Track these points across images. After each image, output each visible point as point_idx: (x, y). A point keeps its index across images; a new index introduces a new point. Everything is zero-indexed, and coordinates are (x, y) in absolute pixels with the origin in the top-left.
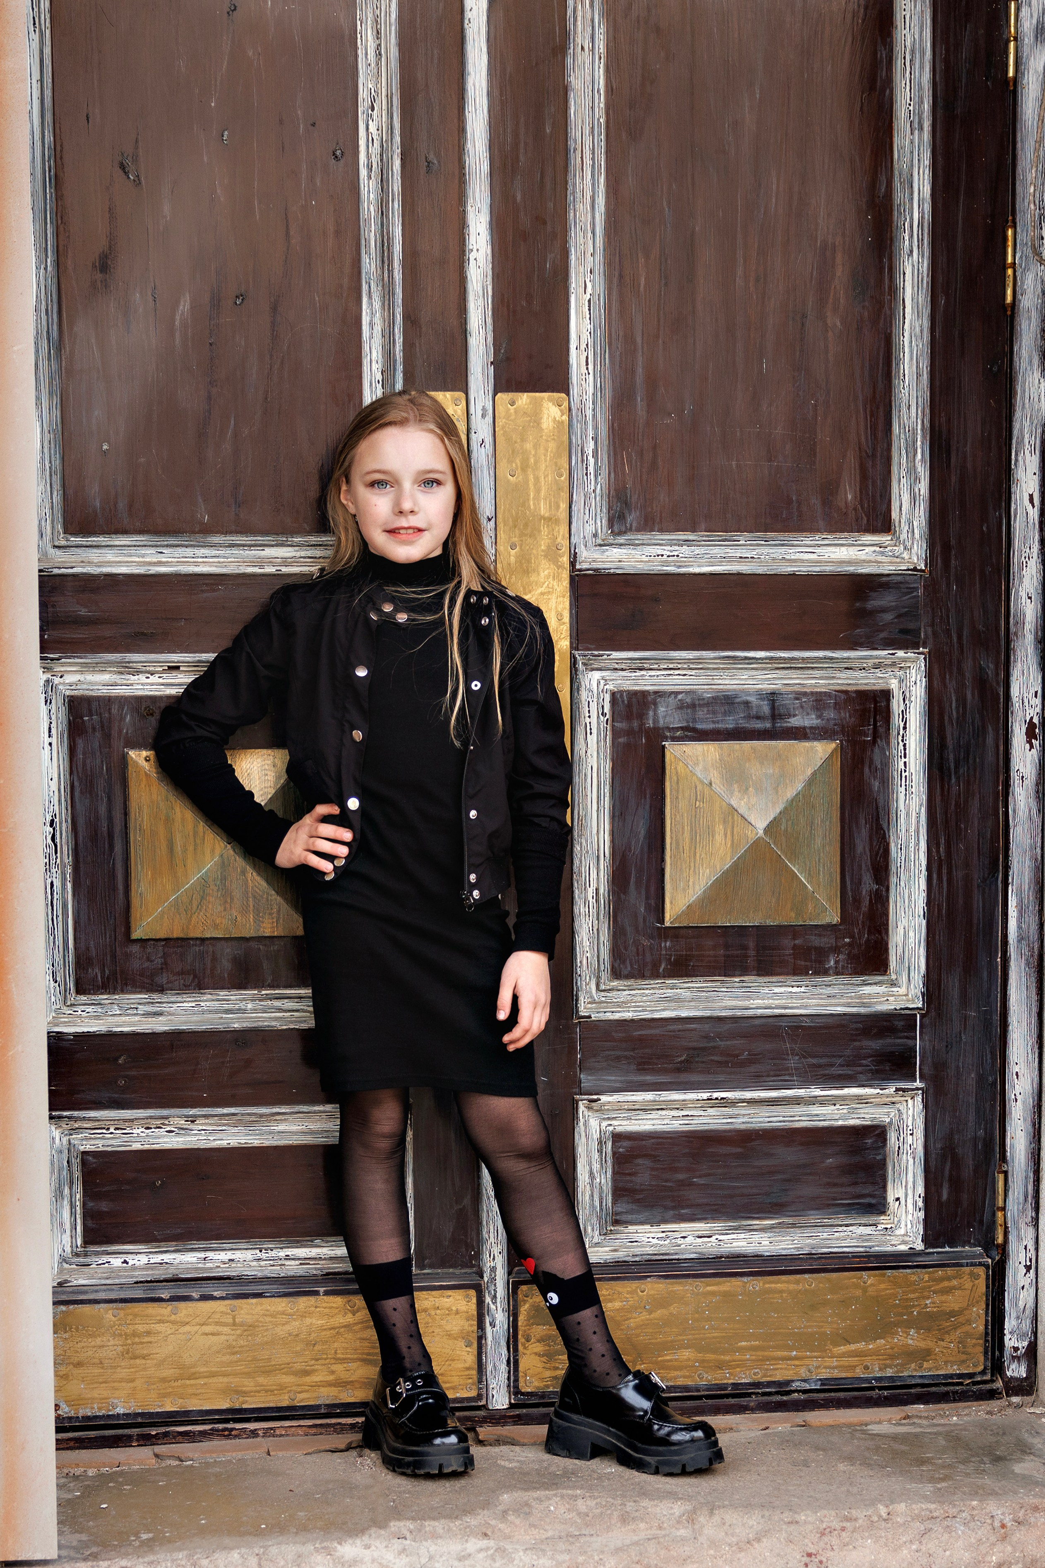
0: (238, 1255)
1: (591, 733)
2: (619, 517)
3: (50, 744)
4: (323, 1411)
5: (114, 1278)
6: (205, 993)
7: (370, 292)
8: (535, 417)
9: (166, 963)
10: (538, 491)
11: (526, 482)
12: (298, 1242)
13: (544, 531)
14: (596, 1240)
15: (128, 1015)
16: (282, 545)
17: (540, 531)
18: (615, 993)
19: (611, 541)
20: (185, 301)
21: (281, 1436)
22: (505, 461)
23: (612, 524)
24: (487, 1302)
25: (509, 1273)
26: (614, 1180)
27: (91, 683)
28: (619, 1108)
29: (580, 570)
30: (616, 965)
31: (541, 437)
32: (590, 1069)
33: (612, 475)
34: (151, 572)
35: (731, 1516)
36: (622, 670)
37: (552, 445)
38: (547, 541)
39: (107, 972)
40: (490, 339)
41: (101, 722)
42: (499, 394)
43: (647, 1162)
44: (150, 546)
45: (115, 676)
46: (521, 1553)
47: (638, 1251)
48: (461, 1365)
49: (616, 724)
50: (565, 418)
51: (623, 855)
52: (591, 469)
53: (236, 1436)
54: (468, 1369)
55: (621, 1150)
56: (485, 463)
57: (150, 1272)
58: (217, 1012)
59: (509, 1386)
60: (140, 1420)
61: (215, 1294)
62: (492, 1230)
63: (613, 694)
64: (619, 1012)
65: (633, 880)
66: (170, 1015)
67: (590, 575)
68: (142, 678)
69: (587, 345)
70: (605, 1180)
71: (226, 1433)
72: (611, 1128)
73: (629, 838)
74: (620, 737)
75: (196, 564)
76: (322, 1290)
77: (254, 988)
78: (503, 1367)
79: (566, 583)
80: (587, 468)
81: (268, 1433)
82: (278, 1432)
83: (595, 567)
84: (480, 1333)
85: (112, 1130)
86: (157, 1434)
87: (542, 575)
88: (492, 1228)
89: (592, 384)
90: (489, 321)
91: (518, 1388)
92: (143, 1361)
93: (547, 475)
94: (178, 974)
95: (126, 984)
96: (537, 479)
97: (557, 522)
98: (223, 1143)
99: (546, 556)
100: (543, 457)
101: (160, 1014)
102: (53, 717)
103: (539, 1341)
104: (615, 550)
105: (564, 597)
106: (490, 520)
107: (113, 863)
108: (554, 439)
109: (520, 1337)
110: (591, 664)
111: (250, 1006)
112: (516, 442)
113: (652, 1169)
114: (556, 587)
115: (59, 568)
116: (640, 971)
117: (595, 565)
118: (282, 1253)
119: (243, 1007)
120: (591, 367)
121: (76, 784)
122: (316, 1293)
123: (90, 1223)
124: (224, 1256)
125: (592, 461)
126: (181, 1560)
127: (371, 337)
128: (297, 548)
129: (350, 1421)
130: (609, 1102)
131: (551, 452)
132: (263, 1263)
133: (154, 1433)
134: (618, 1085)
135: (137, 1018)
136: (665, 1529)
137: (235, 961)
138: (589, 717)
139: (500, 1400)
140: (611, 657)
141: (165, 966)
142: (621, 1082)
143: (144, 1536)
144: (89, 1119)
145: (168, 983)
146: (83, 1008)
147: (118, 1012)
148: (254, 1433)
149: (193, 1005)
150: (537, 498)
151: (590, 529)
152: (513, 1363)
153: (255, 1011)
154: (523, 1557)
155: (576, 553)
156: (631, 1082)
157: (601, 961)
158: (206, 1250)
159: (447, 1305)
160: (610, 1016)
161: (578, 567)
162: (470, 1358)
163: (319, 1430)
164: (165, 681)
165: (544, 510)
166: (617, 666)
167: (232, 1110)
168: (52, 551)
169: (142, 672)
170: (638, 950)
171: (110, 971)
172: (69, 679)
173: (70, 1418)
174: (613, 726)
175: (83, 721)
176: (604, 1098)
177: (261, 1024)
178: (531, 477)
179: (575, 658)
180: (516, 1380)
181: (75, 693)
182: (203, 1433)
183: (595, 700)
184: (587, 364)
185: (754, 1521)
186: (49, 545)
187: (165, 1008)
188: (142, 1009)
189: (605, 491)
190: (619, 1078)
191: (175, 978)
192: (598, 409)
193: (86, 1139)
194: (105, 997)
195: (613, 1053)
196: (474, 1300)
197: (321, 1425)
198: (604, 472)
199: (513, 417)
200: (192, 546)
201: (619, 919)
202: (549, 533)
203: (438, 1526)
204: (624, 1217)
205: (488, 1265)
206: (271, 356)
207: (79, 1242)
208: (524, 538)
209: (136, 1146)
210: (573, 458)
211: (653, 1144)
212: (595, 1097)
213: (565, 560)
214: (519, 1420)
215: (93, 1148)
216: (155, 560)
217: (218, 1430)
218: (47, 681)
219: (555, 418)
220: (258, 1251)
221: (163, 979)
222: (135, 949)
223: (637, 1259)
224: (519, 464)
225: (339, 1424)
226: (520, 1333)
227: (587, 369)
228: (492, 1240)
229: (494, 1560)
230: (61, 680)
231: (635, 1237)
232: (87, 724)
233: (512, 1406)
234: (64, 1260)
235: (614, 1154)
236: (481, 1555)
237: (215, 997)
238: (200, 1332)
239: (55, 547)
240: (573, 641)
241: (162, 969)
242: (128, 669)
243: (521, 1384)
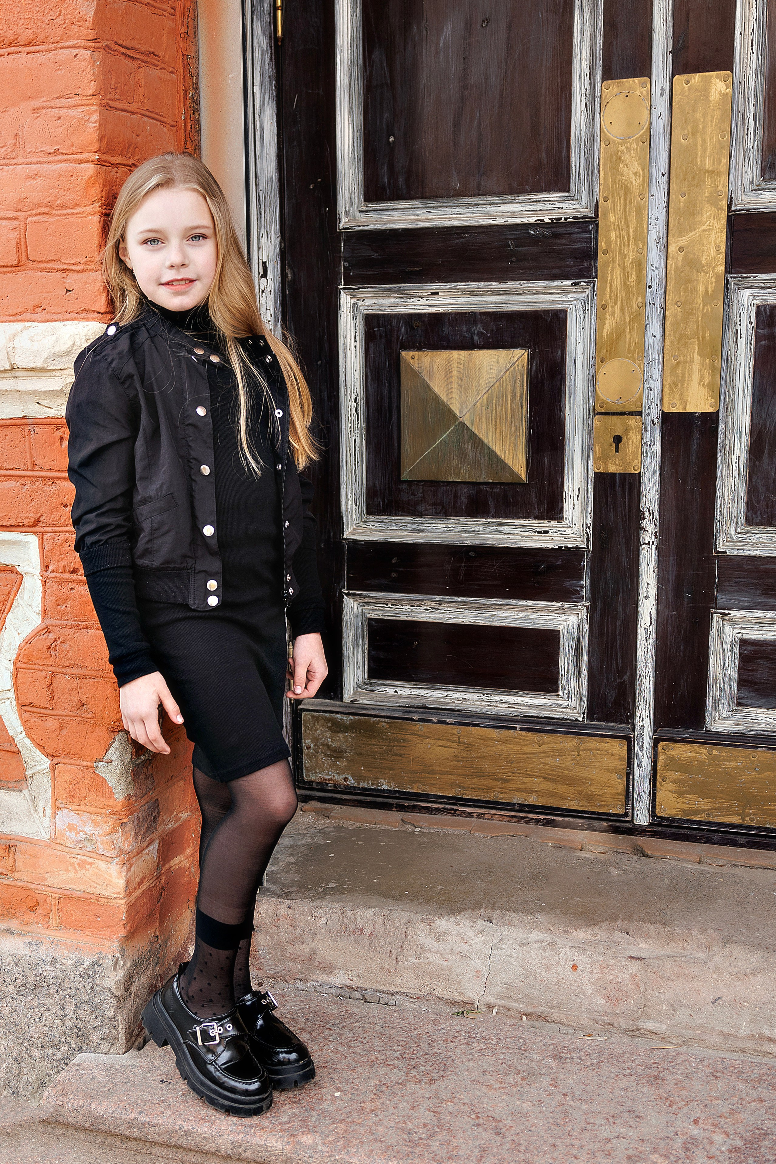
0: (468, 696)
1: (741, 338)
2: (770, 167)
3: (355, 347)
4: (516, 807)
5: (386, 702)
6: (450, 519)
7: (582, 6)
8: (705, 91)
9: (424, 497)
10: (704, 150)
11: (696, 145)
12: (507, 692)
13: (708, 181)
14: (725, 715)
15: (401, 530)
16: (512, 203)
17: (704, 182)
18: (750, 535)
19: (764, 187)
20: (447, 29)
21: (488, 819)
22: (679, 128)
23: (764, 172)
24: (636, 749)
25: (655, 731)
26: (739, 674)
27: (382, 305)
28: (747, 621)
29: (734, 211)
30: (749, 515)
31: (709, 107)
32: (724, 591)
33: (766, 134)
34: (419, 226)
35: (739, 951)
36: (769, 288)
37: (717, 113)
38: (710, 189)
39: (386, 501)
40: (670, 33)
41: (386, 332)
42: (677, 76)
43: (767, 663)
44: (422, 208)
45: (397, 300)
46: (568, 949)
47: (755, 727)
48: (613, 791)
49: (759, 331)
50: (729, 90)
51: (760, 431)
52: (751, 130)
53: (458, 815)
54: (619, 794)
55: (746, 652)
56: (662, 131)
57: (410, 701)
58: (460, 531)
59: (649, 810)
60: (397, 795)
61: (448, 720)
62: (642, 700)
63: (758, 307)
64: (749, 550)
65: (766, 451)
66: (429, 532)
67: (744, 214)
68: (415, 301)
69: (753, 30)
70: (733, 672)
71: (453, 812)
72: (739, 635)
73: (765, 418)
74: (761, 341)
75: (450, 219)
76: (518, 727)
77: (483, 517)
78: (646, 796)
79: (724, 221)
80: (748, 129)
81: (479, 816)
82: (486, 817)
83: (747, 208)
84: (629, 771)
85: (390, 605)
86: (409, 806)
87: (705, 216)
88: (642, 698)
89: (755, 61)
90: (670, 18)
91: (655, 812)
92: (401, 758)
93: (713, 138)
94: (432, 505)
95: (398, 511)
96: (704, 141)
97: (719, 174)
98: (459, 621)
99: (708, 201)
100: (710, 123)
101: (422, 531)
102: (357, 328)
103: (671, 782)
104: (768, 193)
105: (721, 232)
106: (663, 175)
107: (392, 429)
108: (719, 108)
109: (658, 777)
110: (742, 284)
111: (481, 529)
112: (688, 113)
113: (770, 668)
114: (715, 225)
115: (359, 226)
116: (768, 520)
117: (748, 207)
118: (498, 698)
119: (477, 530)
120: (755, 47)
121: (369, 374)
122: (515, 728)
123: (372, 665)
124: (460, 695)
125: (752, 123)
126: (336, 908)
127: (582, 41)
128: (523, 204)
129: (535, 816)
130: (738, 616)
131: (717, 118)
132: (483, 703)
133: (406, 804)
134: (745, 604)
135: (406, 533)
136: (688, 950)
137: (470, 497)
138: (740, 325)
139: (643, 819)
140: (757, 278)
141: (423, 500)
142: (748, 602)
143: (331, 885)
144: (372, 597)
145: (425, 510)
146: (373, 523)
147: (395, 528)
148: (470, 815)
149: (444, 526)
150: (703, 156)
151: (747, 178)
152: (653, 795)
153: (485, 532)
154: (568, 952)
155: (732, 198)
156: (757, 602)
157: (739, 511)
158: (447, 690)
159: (606, 748)
160: (741, 553)
161: (733, 209)
162: (620, 787)
163: (514, 820)
164: (430, 302)
165: (708, 166)
166: (763, 285)
167: (464, 599)
168: (359, 214)
169: (415, 297)
170: (767, 504)
171: (388, 500)
172: (368, 302)
173: (354, 788)
174: (756, 332)
175: (374, 331)
176: (733, 613)
177: (485, 542)
178: (699, 140)
179: (727, 280)
180: (654, 807)
181: (370, 312)
182: (437, 809)
183: (745, 312)
184: (752, 45)
185: (755, 959)
186: (357, 211)
187: (426, 527)
188: (410, 527)
189: (760, 147)
190: (746, 599)
191: (430, 507)
192: (759, 81)
193: (373, 610)
194: (386, 517)
195: (743, 580)
196: (626, 747)
197: (515, 817)
198: (760, 132)
199: (687, 94)
200: (450, 206)
201: (754, 480)
202: (712, 183)
203: (515, 917)
204: (745, 701)
205: (639, 724)
206: (506, 63)
207: (366, 677)
208: (692, 188)
209: (403, 618)
210: (733, 122)
211: (772, 650)
212: (726, 612)
213: (724, 203)
214: (655, 834)
215: (376, 617)
216: (424, 217)
217: (447, 809)
218: (354, 304)
219: (721, 91)
220: (482, 695)
221: (422, 508)
222: (404, 486)
223: (753, 733)
224: (690, 130)
225: (528, 817)
226: (658, 775)
227: (752, 49)
228: (642, 707)
229: (545, 951)
230: (363, 303)
231: (755, 716)
232: (376, 333)
233: (651, 824)
234: (358, 686)
235: (740, 654)
236: (537, 945)
237: (457, 522)
238: (437, 744)
239: (360, 211)
240: (728, 266)
241: (421, 500)
242: (404, 295)
243: (657, 810)
